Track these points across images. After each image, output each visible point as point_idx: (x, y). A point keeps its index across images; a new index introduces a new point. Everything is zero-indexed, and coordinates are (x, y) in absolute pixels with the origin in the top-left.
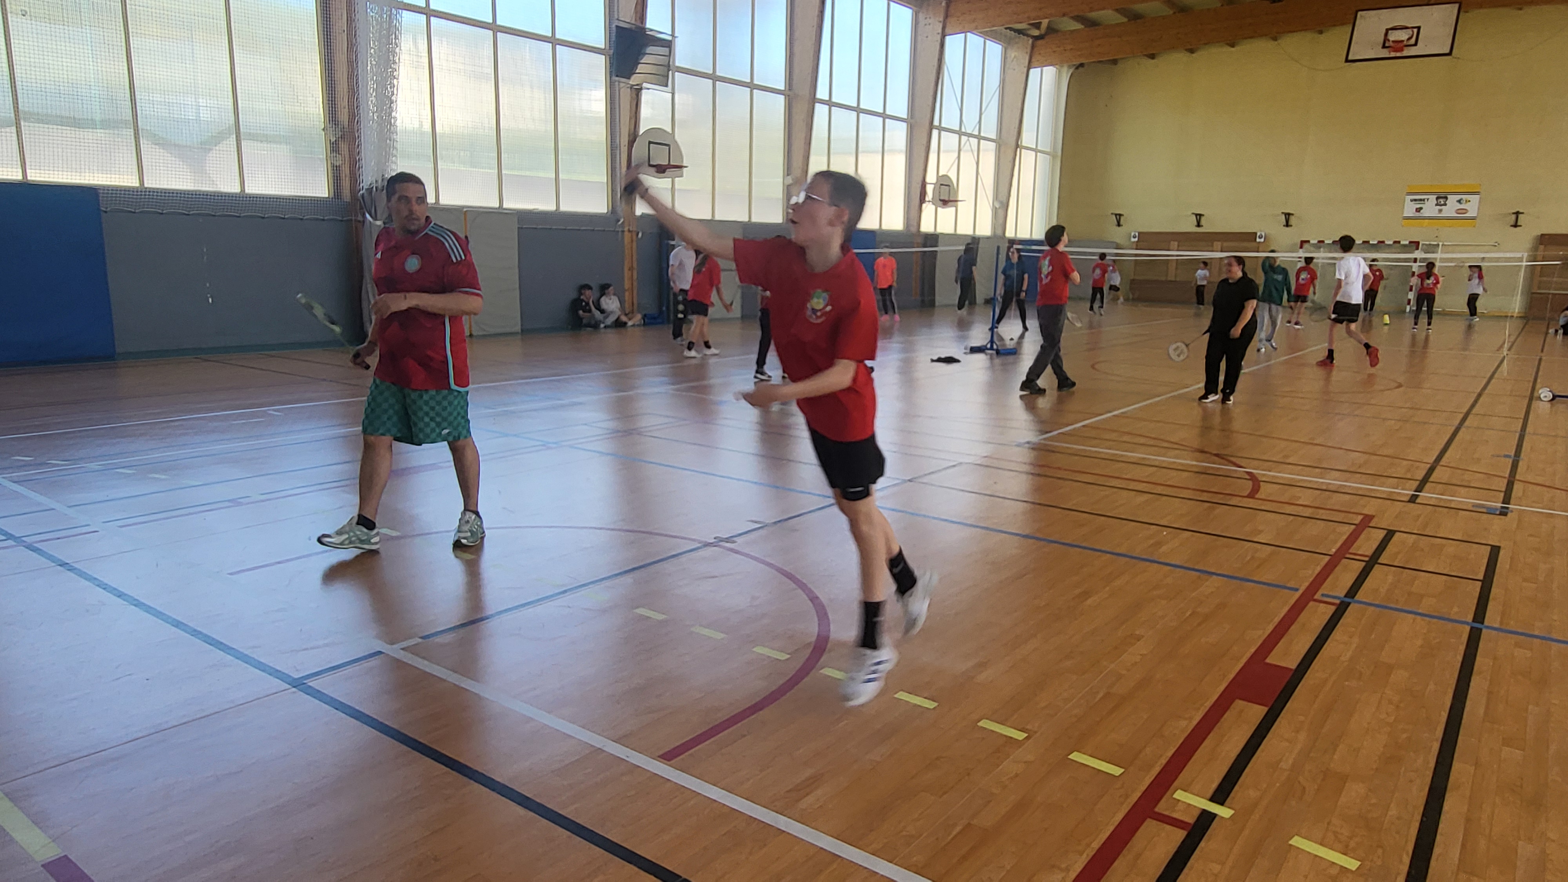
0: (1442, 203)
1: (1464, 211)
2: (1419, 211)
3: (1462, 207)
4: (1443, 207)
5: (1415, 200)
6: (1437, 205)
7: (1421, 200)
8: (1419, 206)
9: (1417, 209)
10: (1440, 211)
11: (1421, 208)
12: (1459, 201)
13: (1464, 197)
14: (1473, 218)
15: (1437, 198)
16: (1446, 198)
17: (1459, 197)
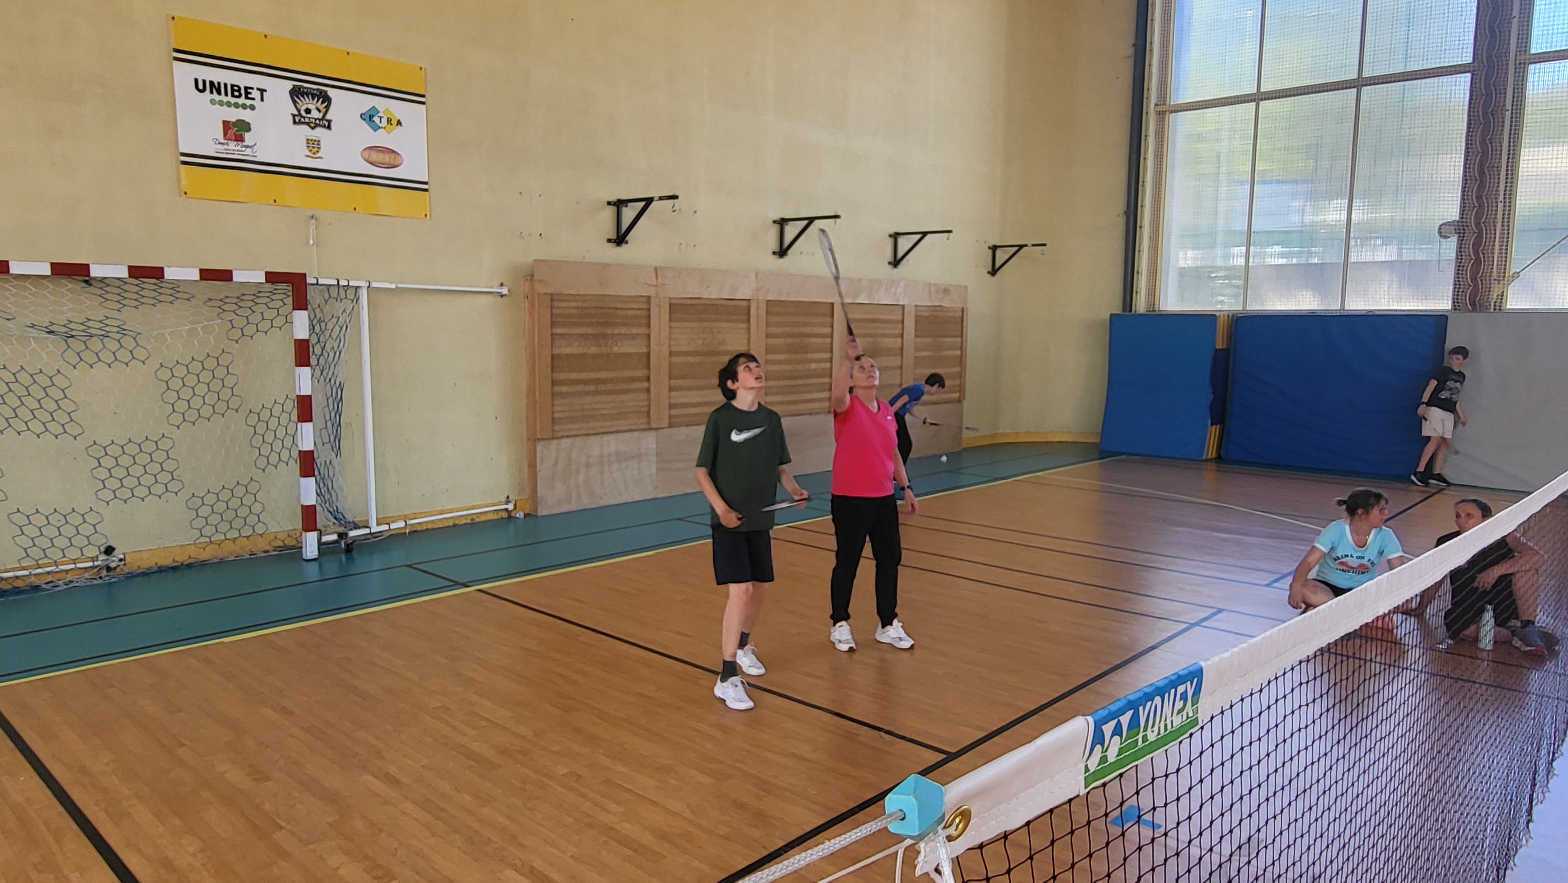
0: (315, 114)
1: (387, 158)
2: (239, 139)
3: (382, 139)
4: (320, 132)
5: (215, 87)
6: (298, 120)
7: (235, 90)
8: (234, 115)
9: (226, 124)
10: (314, 146)
11: (245, 126)
12: (369, 117)
13: (381, 104)
14: (419, 187)
15: (296, 93)
16: (327, 100)
17: (368, 102)
